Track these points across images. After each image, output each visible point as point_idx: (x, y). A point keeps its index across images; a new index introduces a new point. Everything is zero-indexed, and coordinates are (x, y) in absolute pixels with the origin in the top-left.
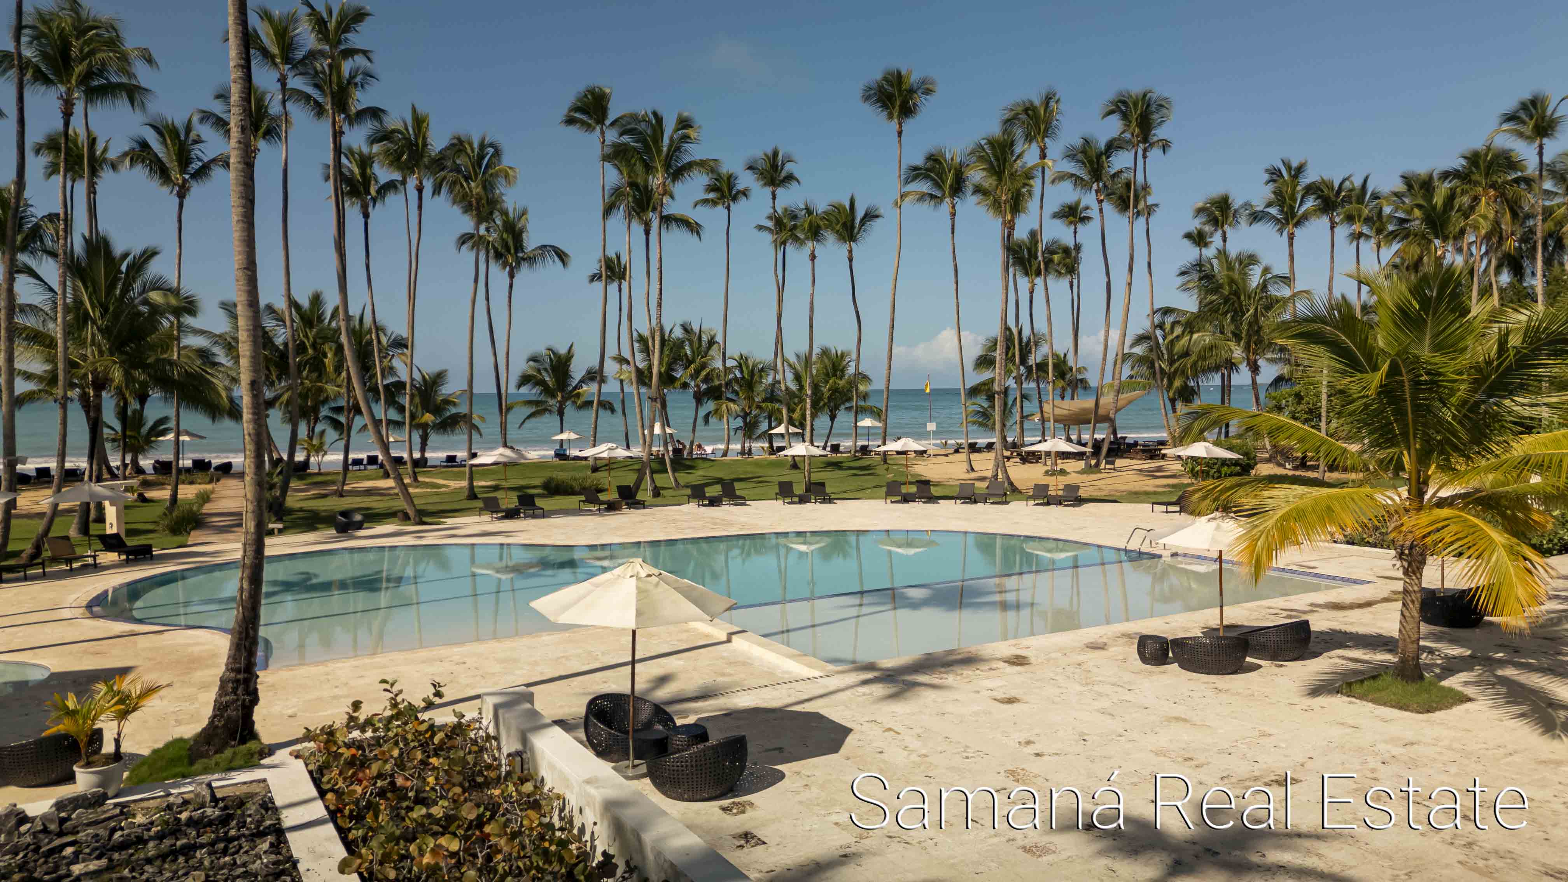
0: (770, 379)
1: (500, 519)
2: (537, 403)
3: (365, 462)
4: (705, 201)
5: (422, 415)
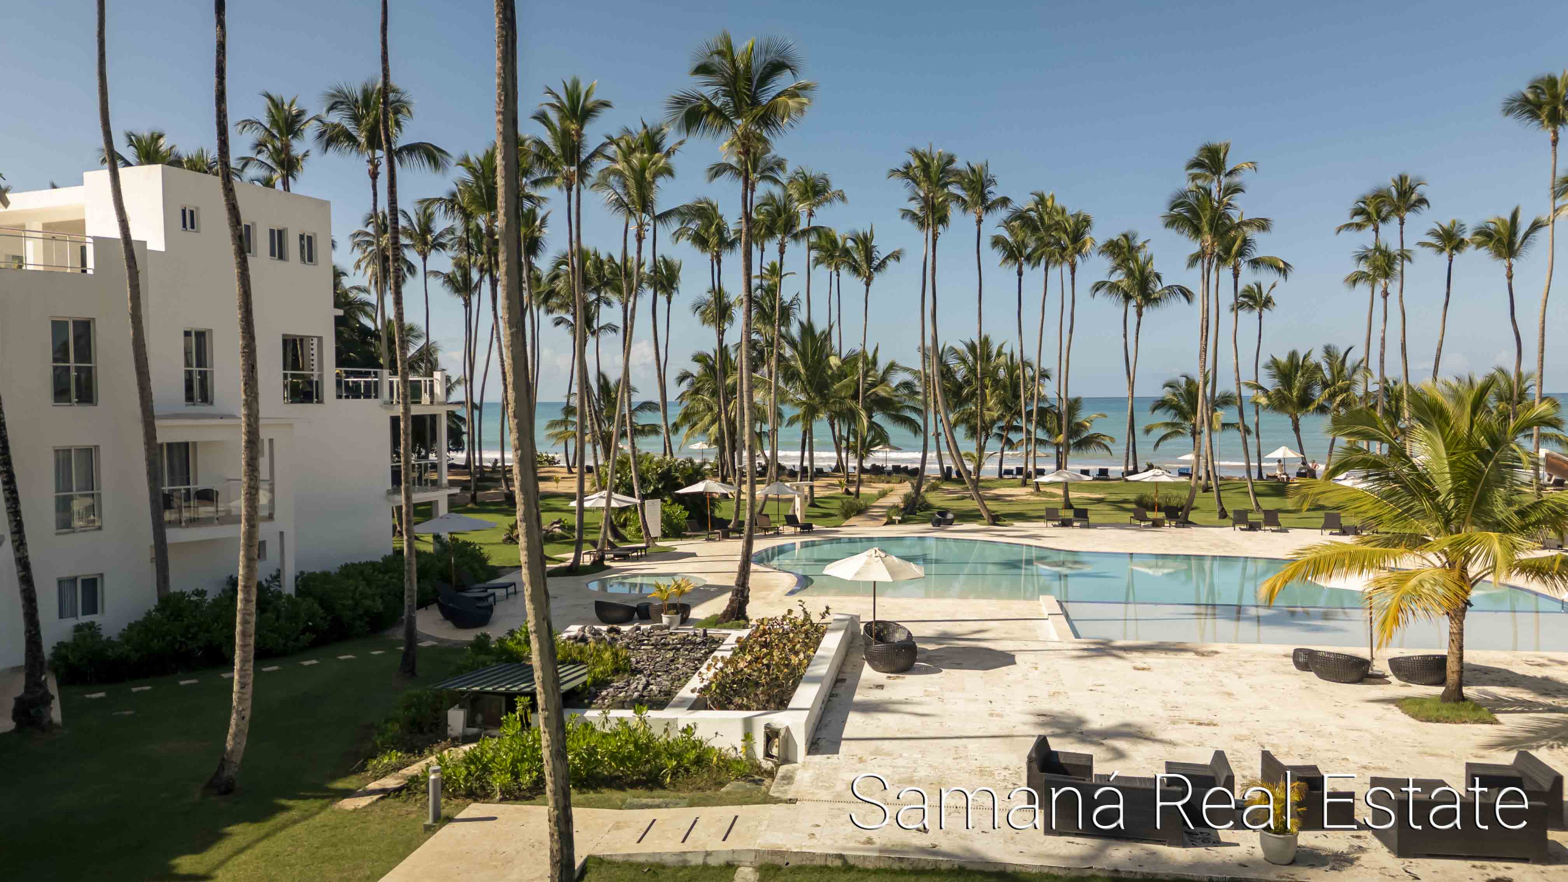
1: (1055, 526)
2: (1173, 425)
3: (1015, 472)
4: (1349, 226)
5: (1057, 436)
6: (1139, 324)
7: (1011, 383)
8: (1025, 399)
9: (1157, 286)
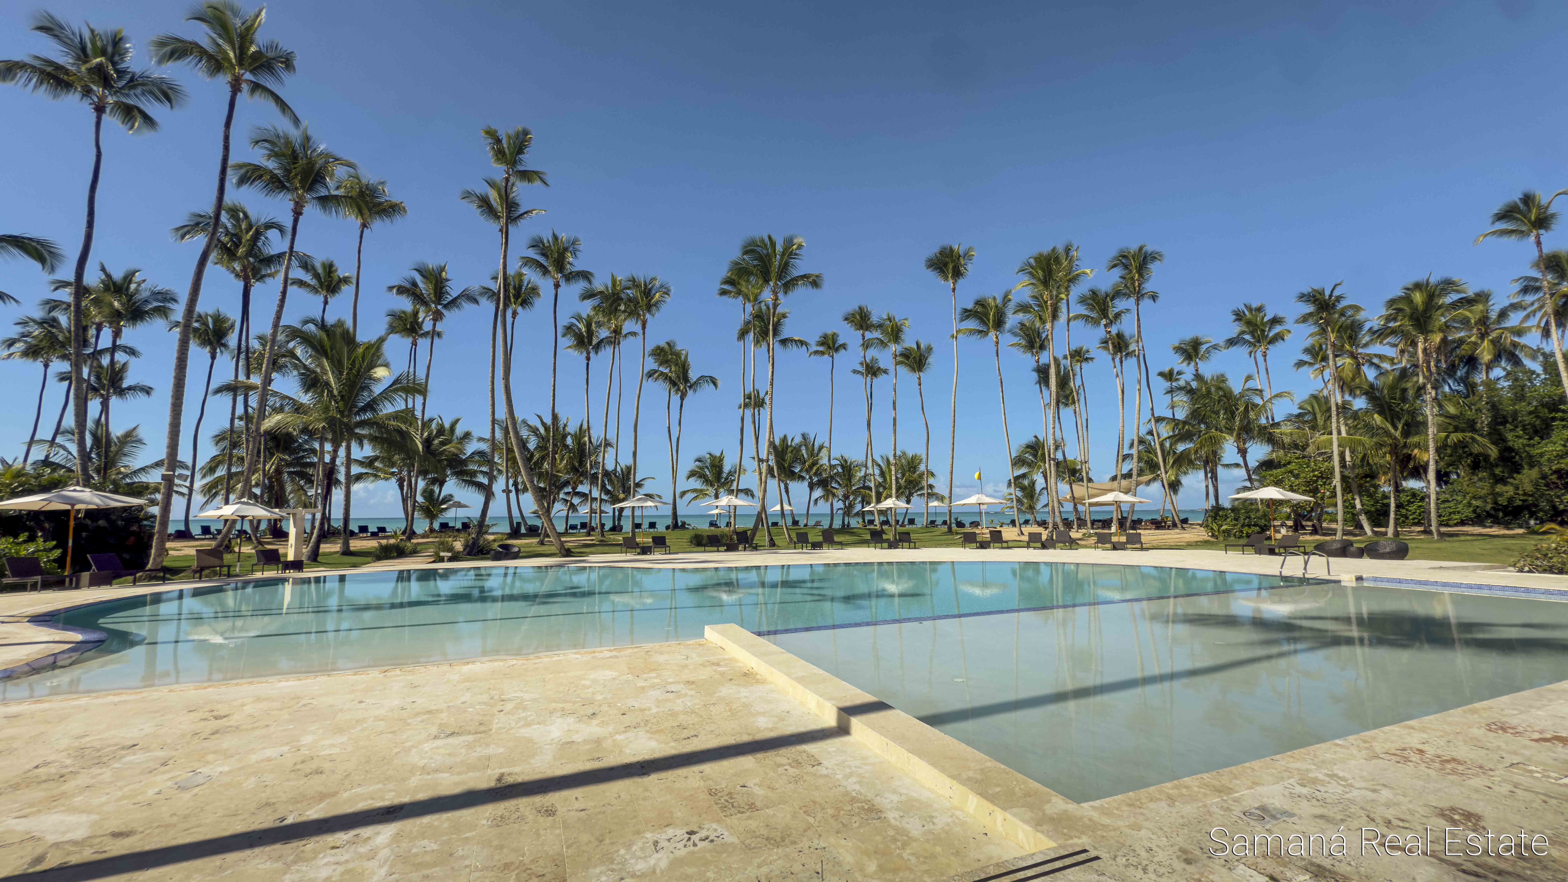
0: (862, 474)
1: (635, 554)
6: (681, 406)
7: (578, 449)
8: (592, 463)
9: (693, 375)
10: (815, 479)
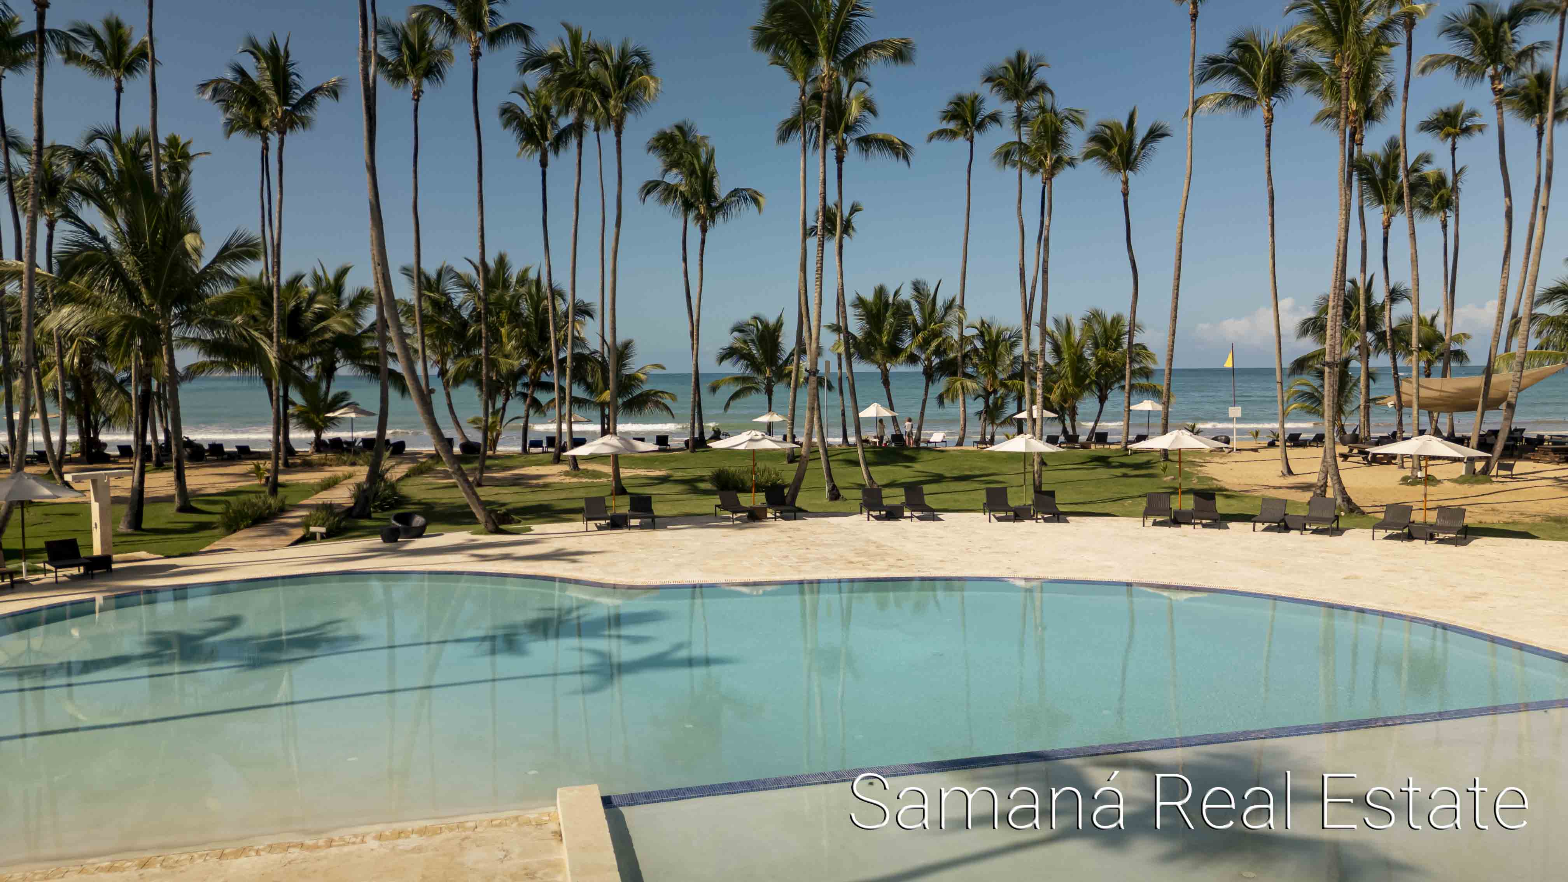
0: (1021, 350)
2: (744, 379)
3: (544, 444)
4: (941, 133)
5: (601, 393)
7: (536, 319)
8: (557, 342)
9: (722, 189)
10: (936, 361)
